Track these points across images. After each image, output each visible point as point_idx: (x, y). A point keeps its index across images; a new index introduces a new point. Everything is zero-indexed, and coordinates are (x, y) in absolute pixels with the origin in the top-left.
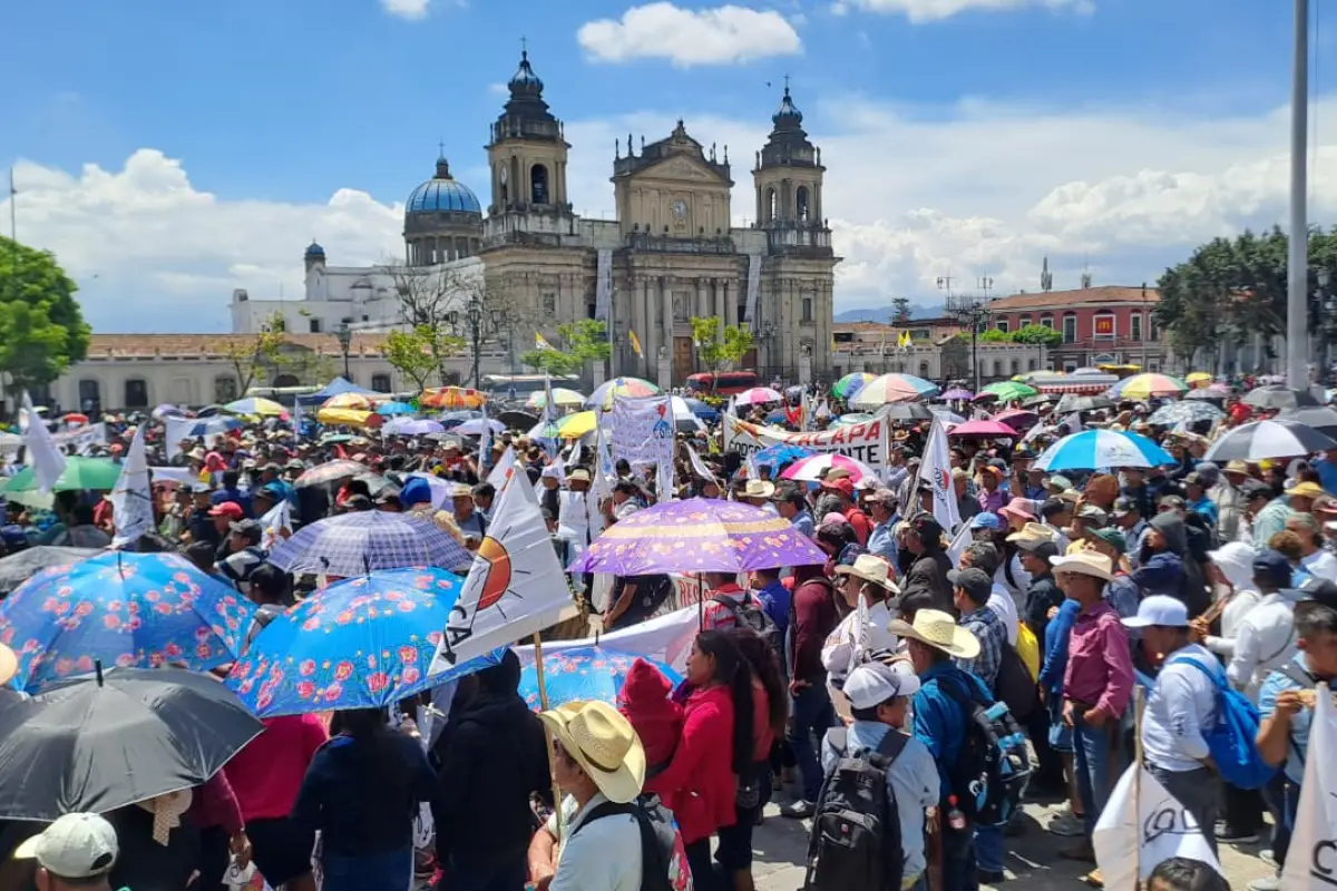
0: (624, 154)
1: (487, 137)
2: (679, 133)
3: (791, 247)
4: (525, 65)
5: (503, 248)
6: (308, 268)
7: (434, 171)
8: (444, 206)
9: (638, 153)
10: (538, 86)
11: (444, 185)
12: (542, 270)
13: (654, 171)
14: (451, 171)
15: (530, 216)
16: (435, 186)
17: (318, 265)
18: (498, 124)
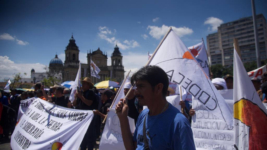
0: (89, 53)
1: (65, 49)
2: (99, 50)
3: (117, 69)
4: (72, 37)
5: (67, 68)
6: (31, 73)
7: (55, 57)
8: (56, 63)
9: (91, 53)
10: (74, 41)
11: (56, 59)
12: (74, 72)
13: (94, 56)
14: (58, 57)
15: (72, 62)
16: (55, 59)
17: (33, 72)
18: (67, 47)
